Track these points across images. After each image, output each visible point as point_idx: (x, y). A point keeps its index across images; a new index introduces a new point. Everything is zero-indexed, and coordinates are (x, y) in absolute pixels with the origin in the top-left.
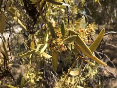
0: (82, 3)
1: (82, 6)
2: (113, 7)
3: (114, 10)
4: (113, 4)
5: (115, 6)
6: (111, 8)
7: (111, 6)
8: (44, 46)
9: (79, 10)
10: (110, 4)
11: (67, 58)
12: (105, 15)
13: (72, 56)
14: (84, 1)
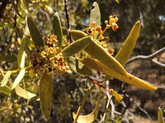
0: (84, 5)
1: (84, 10)
2: (138, 10)
3: (139, 16)
4: (136, 6)
5: (140, 9)
6: (134, 12)
7: (134, 8)
8: (18, 73)
9: (78, 17)
10: (131, 6)
11: (63, 108)
12: (125, 25)
13: (71, 103)
14: (87, 3)
